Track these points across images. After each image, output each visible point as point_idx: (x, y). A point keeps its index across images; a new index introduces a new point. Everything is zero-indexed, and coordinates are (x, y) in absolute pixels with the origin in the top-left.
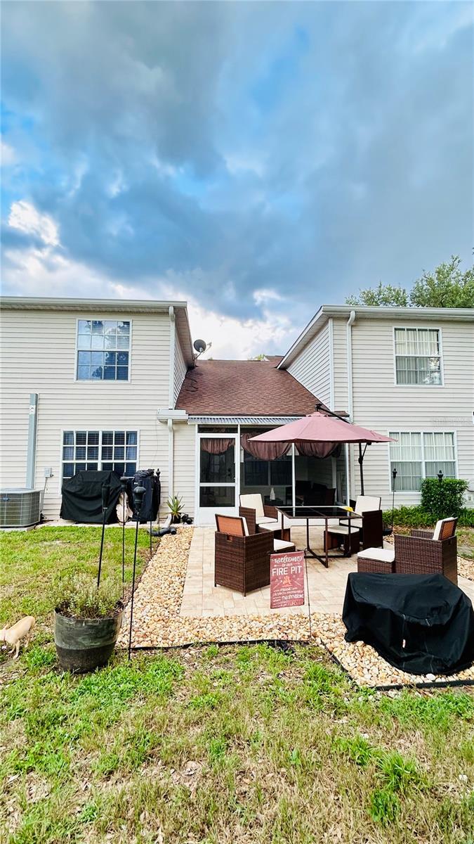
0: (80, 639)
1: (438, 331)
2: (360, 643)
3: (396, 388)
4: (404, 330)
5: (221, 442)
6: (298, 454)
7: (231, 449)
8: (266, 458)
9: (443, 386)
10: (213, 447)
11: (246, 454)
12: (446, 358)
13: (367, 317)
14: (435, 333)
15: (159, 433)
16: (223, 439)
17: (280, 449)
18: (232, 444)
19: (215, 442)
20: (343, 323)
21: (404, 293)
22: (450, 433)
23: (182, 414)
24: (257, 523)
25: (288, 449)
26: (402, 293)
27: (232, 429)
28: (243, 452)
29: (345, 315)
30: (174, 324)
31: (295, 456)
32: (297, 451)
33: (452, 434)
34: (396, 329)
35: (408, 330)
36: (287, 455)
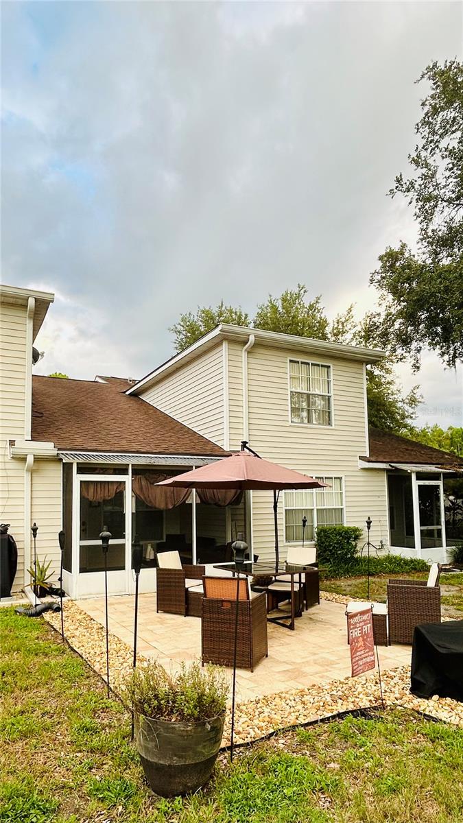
0: (199, 748)
1: (329, 367)
2: (436, 697)
3: (290, 426)
4: (298, 362)
5: (106, 486)
6: (199, 502)
7: (120, 496)
8: (162, 506)
9: (333, 427)
10: (96, 491)
11: (139, 502)
12: (337, 398)
13: (264, 343)
14: (326, 369)
15: (10, 473)
16: (108, 482)
17: (179, 496)
18: (121, 489)
19: (99, 486)
20: (238, 347)
21: (246, 318)
22: (339, 478)
23: (47, 448)
24: (186, 586)
25: (188, 494)
26: (243, 318)
27: (122, 470)
28: (134, 499)
29: (243, 338)
30: (32, 323)
31: (196, 504)
32: (198, 497)
33: (340, 479)
34: (291, 361)
35: (302, 363)
36: (187, 502)
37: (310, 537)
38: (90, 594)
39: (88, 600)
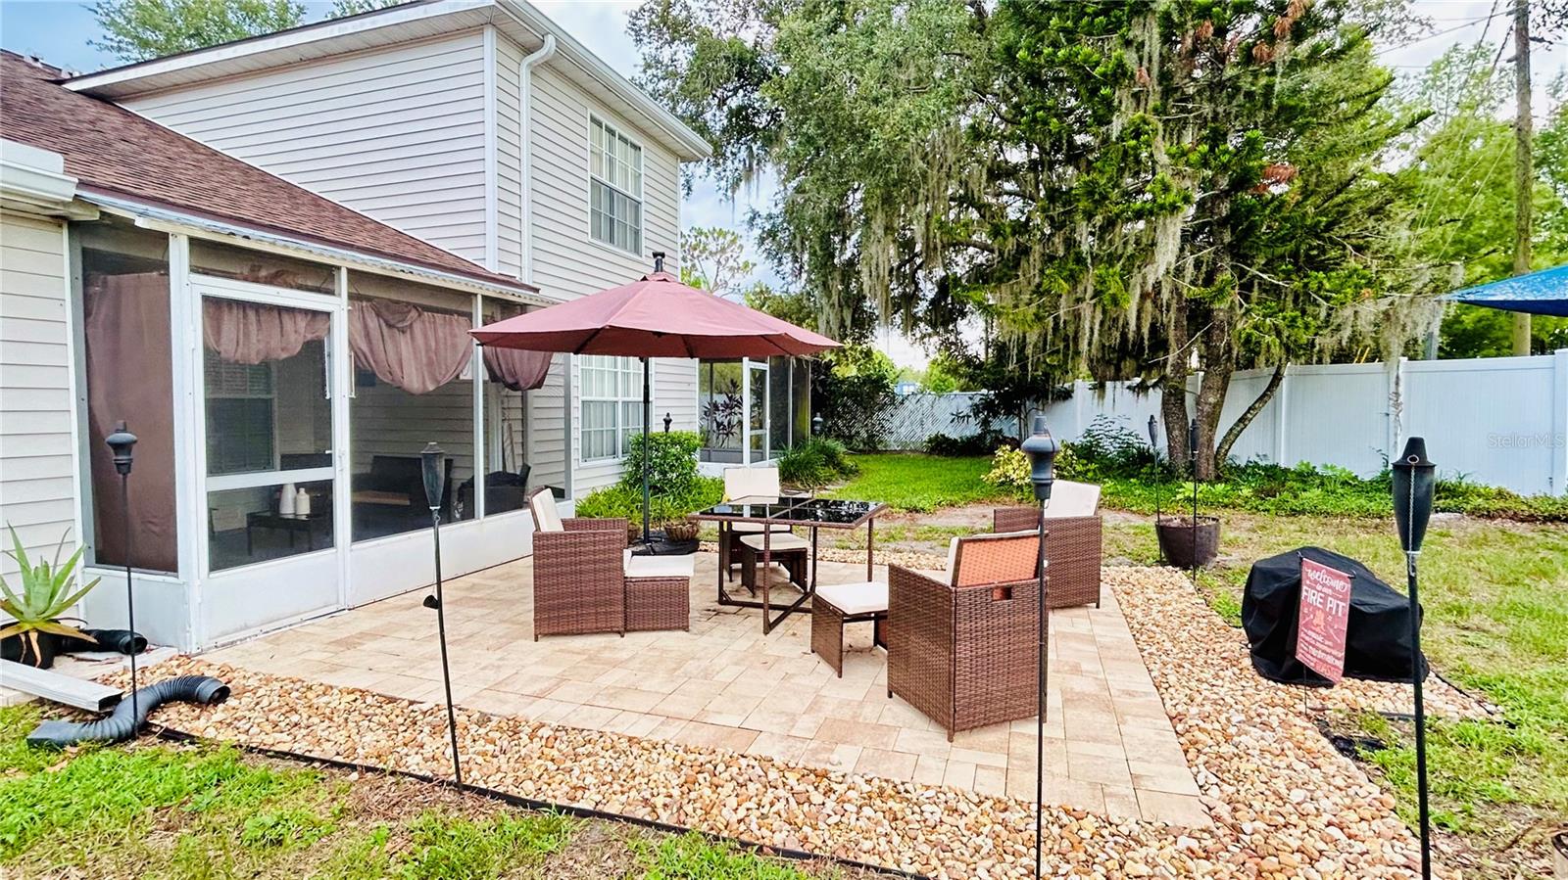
1: (639, 149)
4: (600, 124)
5: (275, 319)
8: (415, 385)
9: (644, 260)
10: (242, 332)
12: (648, 208)
13: (559, 63)
14: (633, 151)
16: (281, 309)
18: (319, 331)
19: (252, 317)
20: (513, 53)
28: (351, 363)
29: (531, 36)
34: (592, 118)
35: (605, 127)
36: (461, 377)
37: (611, 452)
38: (247, 627)
39: (240, 646)
